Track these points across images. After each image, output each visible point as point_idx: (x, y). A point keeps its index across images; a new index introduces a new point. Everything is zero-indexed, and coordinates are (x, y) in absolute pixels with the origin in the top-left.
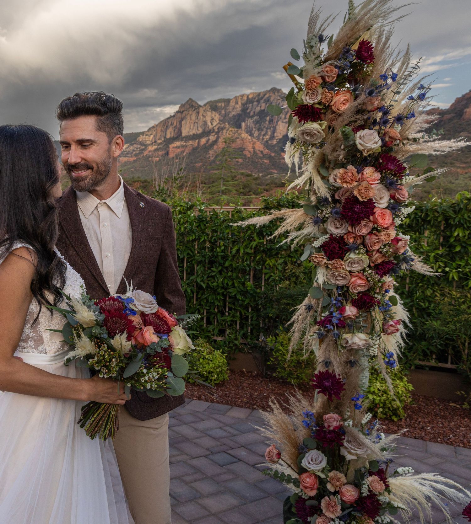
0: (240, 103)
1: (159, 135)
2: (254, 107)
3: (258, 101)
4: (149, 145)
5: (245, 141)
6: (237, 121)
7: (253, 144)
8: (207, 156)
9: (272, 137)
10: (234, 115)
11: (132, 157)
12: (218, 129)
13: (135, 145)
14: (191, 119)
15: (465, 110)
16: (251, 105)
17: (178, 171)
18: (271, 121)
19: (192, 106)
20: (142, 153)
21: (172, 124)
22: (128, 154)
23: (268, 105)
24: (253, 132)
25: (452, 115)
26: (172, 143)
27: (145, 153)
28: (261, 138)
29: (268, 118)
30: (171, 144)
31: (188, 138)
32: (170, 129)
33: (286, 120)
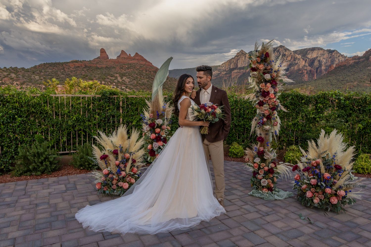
1: (227, 67)
4: (222, 71)
13: (215, 72)
14: (242, 59)
15: (370, 57)
17: (234, 84)
19: (243, 53)
21: (233, 62)
25: (364, 59)
26: (233, 71)
27: (221, 75)
31: (240, 68)
32: (232, 64)
33: (287, 60)
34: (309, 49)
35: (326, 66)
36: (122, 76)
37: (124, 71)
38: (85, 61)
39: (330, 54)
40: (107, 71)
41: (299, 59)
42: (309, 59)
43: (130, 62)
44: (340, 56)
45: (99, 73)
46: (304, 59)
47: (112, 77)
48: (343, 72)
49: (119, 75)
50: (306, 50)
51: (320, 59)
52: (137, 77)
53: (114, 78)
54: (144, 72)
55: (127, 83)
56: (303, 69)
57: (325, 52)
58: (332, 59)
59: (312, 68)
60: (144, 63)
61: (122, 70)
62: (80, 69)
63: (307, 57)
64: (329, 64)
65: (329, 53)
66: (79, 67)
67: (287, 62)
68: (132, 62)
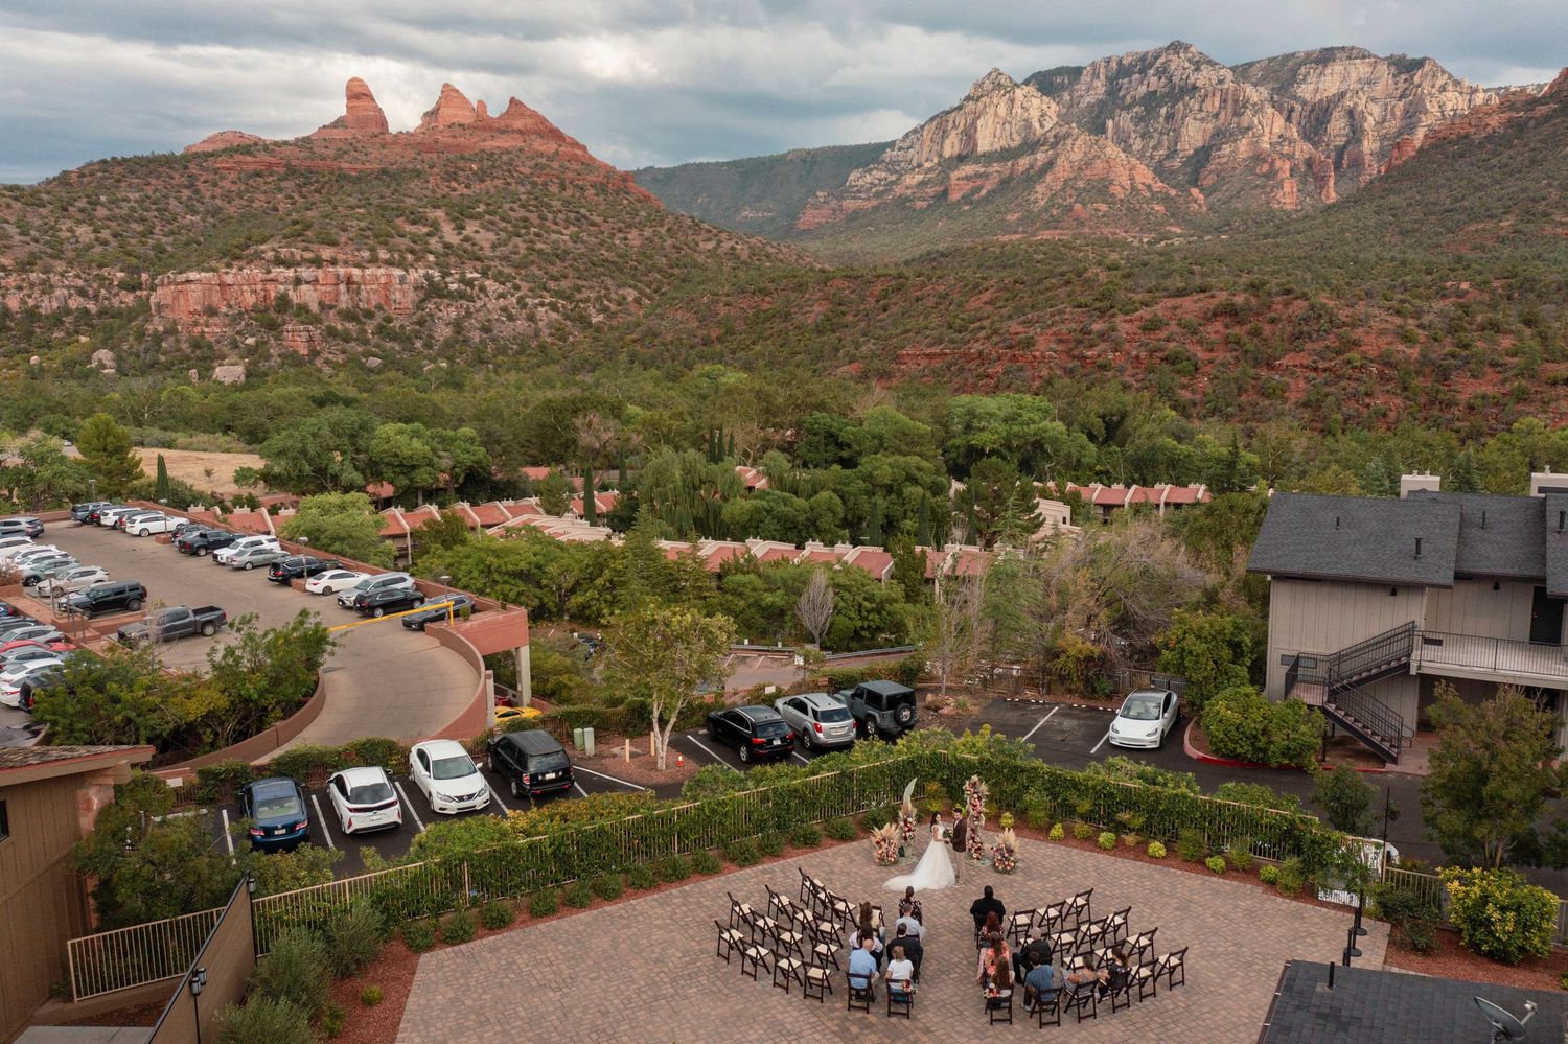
0: (1102, 77)
1: (926, 149)
2: (1134, 84)
3: (1143, 71)
4: (906, 171)
5: (1112, 163)
6: (1097, 117)
7: (1130, 170)
8: (1032, 198)
9: (1172, 153)
10: (1089, 104)
11: (868, 199)
12: (1055, 136)
13: (874, 172)
14: (996, 115)
16: (1126, 80)
18: (1170, 117)
19: (1000, 85)
20: (891, 190)
22: (859, 191)
23: (1163, 80)
24: (1131, 141)
26: (957, 168)
27: (898, 190)
28: (1148, 154)
29: (1163, 111)
30: (953, 170)
31: (989, 158)
32: (952, 138)
33: (1203, 114)
34: (1308, 55)
35: (1384, 138)
36: (461, 214)
37: (462, 190)
39: (1403, 77)
40: (387, 192)
41: (1258, 109)
42: (1304, 103)
43: (489, 145)
44: (1450, 87)
46: (1280, 108)
47: (414, 223)
48: (1457, 167)
49: (448, 214)
50: (1291, 63)
51: (1356, 104)
52: (525, 220)
53: (425, 230)
54: (554, 189)
55: (488, 251)
56: (1275, 156)
57: (1379, 67)
58: (1411, 103)
59: (1315, 145)
60: (551, 147)
61: (454, 184)
62: (266, 183)
63: (1295, 98)
64: (1393, 125)
65: (1400, 73)
66: (259, 175)
67: (1202, 120)
68: (495, 144)
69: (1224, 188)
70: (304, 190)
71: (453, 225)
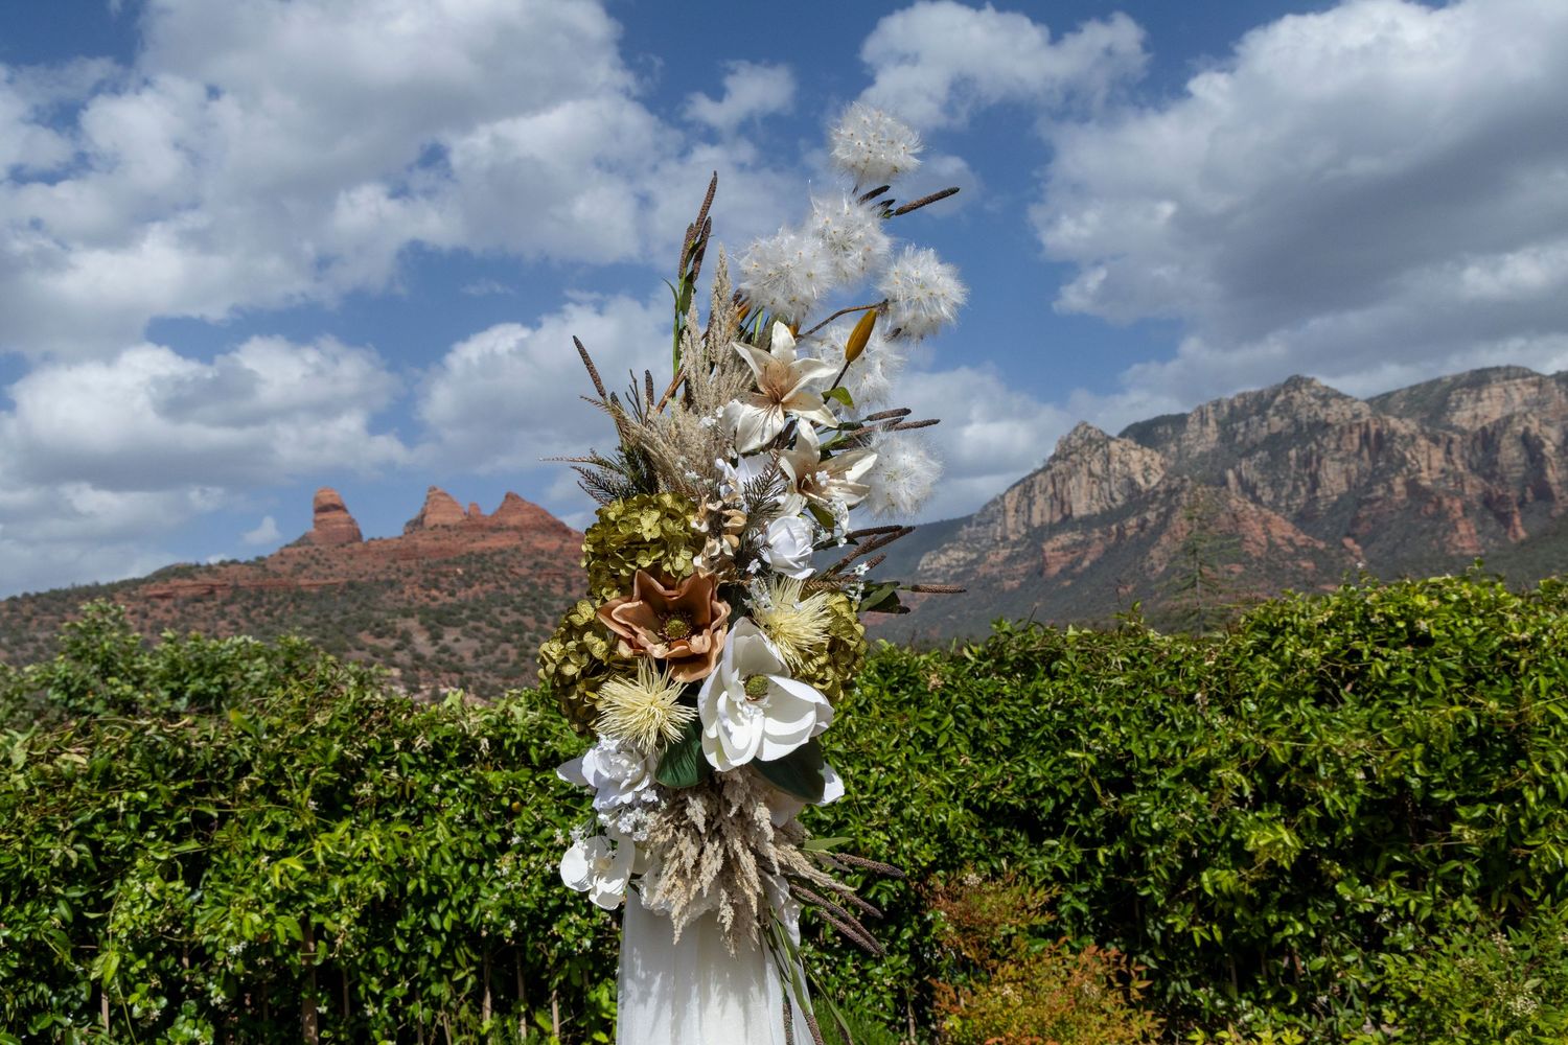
0: (1212, 423)
1: (1011, 521)
2: (1253, 428)
3: (1260, 412)
4: (989, 548)
5: (1241, 517)
6: (1213, 468)
7: (1264, 523)
8: (1147, 565)
9: (1313, 501)
10: (1202, 455)
12: (1165, 491)
13: (950, 552)
14: (1090, 473)
16: (1242, 424)
18: (1302, 460)
19: (1090, 440)
20: (973, 570)
21: (1042, 491)
22: (934, 576)
23: (1286, 420)
24: (1259, 491)
26: (1050, 538)
27: (981, 570)
28: (1283, 504)
30: (1044, 541)
31: (1087, 522)
32: (1040, 502)
33: (1343, 454)
34: (1456, 379)
36: (438, 622)
37: (444, 598)
38: (231, 567)
40: (352, 607)
41: (1408, 442)
42: (1463, 432)
43: (478, 546)
45: (310, 620)
46: (1435, 440)
47: (379, 636)
49: (422, 623)
50: (1437, 390)
51: (1527, 429)
52: (519, 623)
53: (393, 643)
54: (558, 590)
55: (469, 662)
56: (1441, 494)
57: (1546, 386)
59: (1489, 480)
60: (554, 543)
61: (434, 593)
62: (207, 609)
63: (1450, 427)
66: (199, 600)
67: (1342, 460)
68: (486, 544)
69: (1384, 536)
70: (253, 614)
71: (427, 634)
